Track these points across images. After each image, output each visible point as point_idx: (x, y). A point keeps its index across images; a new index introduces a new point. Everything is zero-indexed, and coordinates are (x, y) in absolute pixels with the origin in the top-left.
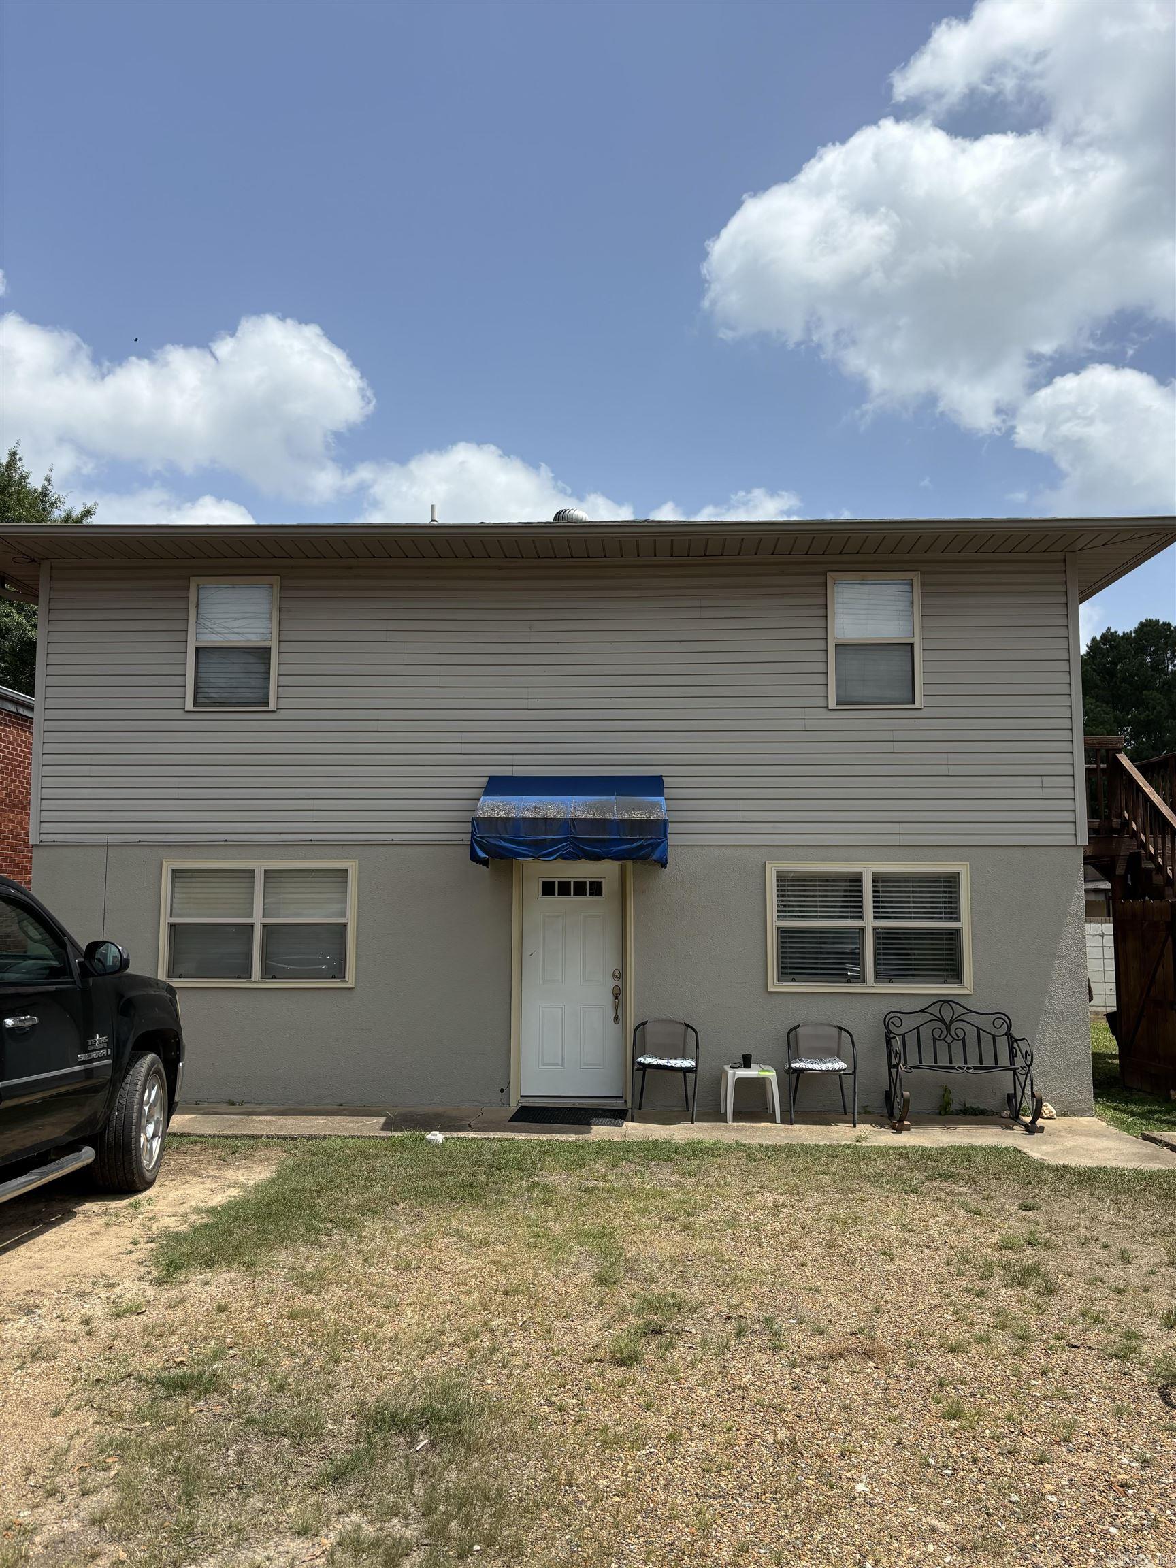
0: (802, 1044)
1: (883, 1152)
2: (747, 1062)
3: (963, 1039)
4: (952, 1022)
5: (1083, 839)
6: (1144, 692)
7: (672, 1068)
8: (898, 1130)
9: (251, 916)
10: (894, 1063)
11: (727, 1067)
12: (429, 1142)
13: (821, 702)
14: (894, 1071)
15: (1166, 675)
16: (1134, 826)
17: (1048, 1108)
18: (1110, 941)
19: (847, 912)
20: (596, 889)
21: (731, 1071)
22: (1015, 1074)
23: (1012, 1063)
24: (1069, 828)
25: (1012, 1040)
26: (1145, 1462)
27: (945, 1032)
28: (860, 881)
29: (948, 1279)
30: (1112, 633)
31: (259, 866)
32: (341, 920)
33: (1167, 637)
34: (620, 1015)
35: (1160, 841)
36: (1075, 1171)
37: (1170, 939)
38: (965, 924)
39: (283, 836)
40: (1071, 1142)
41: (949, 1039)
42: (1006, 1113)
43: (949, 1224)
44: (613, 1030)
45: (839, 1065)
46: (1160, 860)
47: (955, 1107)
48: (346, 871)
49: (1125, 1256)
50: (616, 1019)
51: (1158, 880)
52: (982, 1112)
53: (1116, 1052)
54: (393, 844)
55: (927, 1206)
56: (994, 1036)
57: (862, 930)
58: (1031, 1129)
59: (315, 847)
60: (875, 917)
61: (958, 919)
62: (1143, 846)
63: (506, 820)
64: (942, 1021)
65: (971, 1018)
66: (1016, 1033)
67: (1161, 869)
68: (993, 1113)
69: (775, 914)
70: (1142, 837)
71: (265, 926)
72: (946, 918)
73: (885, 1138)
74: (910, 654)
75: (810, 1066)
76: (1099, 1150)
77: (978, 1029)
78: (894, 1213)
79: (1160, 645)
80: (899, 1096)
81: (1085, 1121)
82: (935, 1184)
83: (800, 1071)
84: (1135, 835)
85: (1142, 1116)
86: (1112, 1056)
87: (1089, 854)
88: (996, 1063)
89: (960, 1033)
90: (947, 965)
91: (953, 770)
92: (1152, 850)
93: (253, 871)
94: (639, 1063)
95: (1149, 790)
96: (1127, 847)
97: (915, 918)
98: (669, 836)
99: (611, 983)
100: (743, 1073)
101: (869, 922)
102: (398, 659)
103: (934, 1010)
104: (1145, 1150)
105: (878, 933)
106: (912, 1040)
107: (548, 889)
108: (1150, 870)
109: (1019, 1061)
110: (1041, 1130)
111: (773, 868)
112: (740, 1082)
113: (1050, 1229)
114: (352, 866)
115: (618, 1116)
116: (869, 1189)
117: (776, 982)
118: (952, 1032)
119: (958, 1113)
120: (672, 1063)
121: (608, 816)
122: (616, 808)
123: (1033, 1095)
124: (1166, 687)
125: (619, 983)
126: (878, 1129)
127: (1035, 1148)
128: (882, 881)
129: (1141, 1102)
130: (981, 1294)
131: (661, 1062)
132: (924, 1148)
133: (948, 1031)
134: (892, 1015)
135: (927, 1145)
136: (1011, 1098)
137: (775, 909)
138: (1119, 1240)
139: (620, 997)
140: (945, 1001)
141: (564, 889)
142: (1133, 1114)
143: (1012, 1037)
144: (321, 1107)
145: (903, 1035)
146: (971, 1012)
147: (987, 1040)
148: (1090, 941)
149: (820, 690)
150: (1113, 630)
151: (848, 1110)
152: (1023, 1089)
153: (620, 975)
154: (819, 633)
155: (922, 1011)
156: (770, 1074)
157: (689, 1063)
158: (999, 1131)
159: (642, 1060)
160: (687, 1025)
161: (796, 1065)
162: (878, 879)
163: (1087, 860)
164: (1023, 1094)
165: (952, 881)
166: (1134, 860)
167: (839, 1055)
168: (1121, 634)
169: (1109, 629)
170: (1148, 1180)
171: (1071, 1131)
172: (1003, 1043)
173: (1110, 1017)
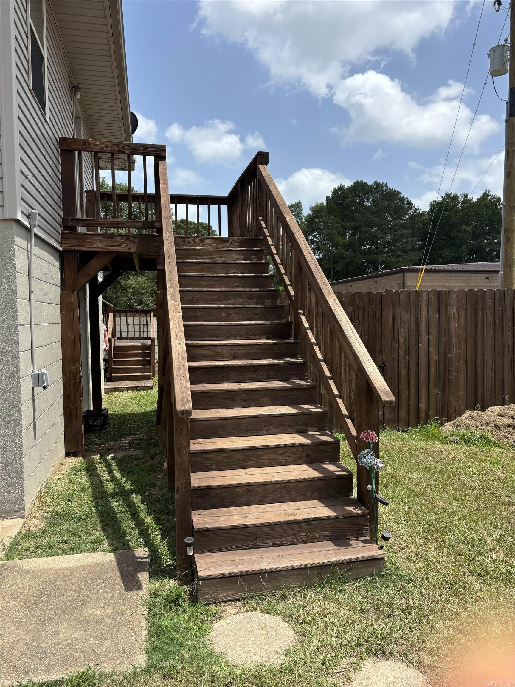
6: (354, 214)
15: (363, 206)
30: (342, 186)
124: (363, 212)
150: (343, 185)
168: (346, 187)
169: (341, 184)
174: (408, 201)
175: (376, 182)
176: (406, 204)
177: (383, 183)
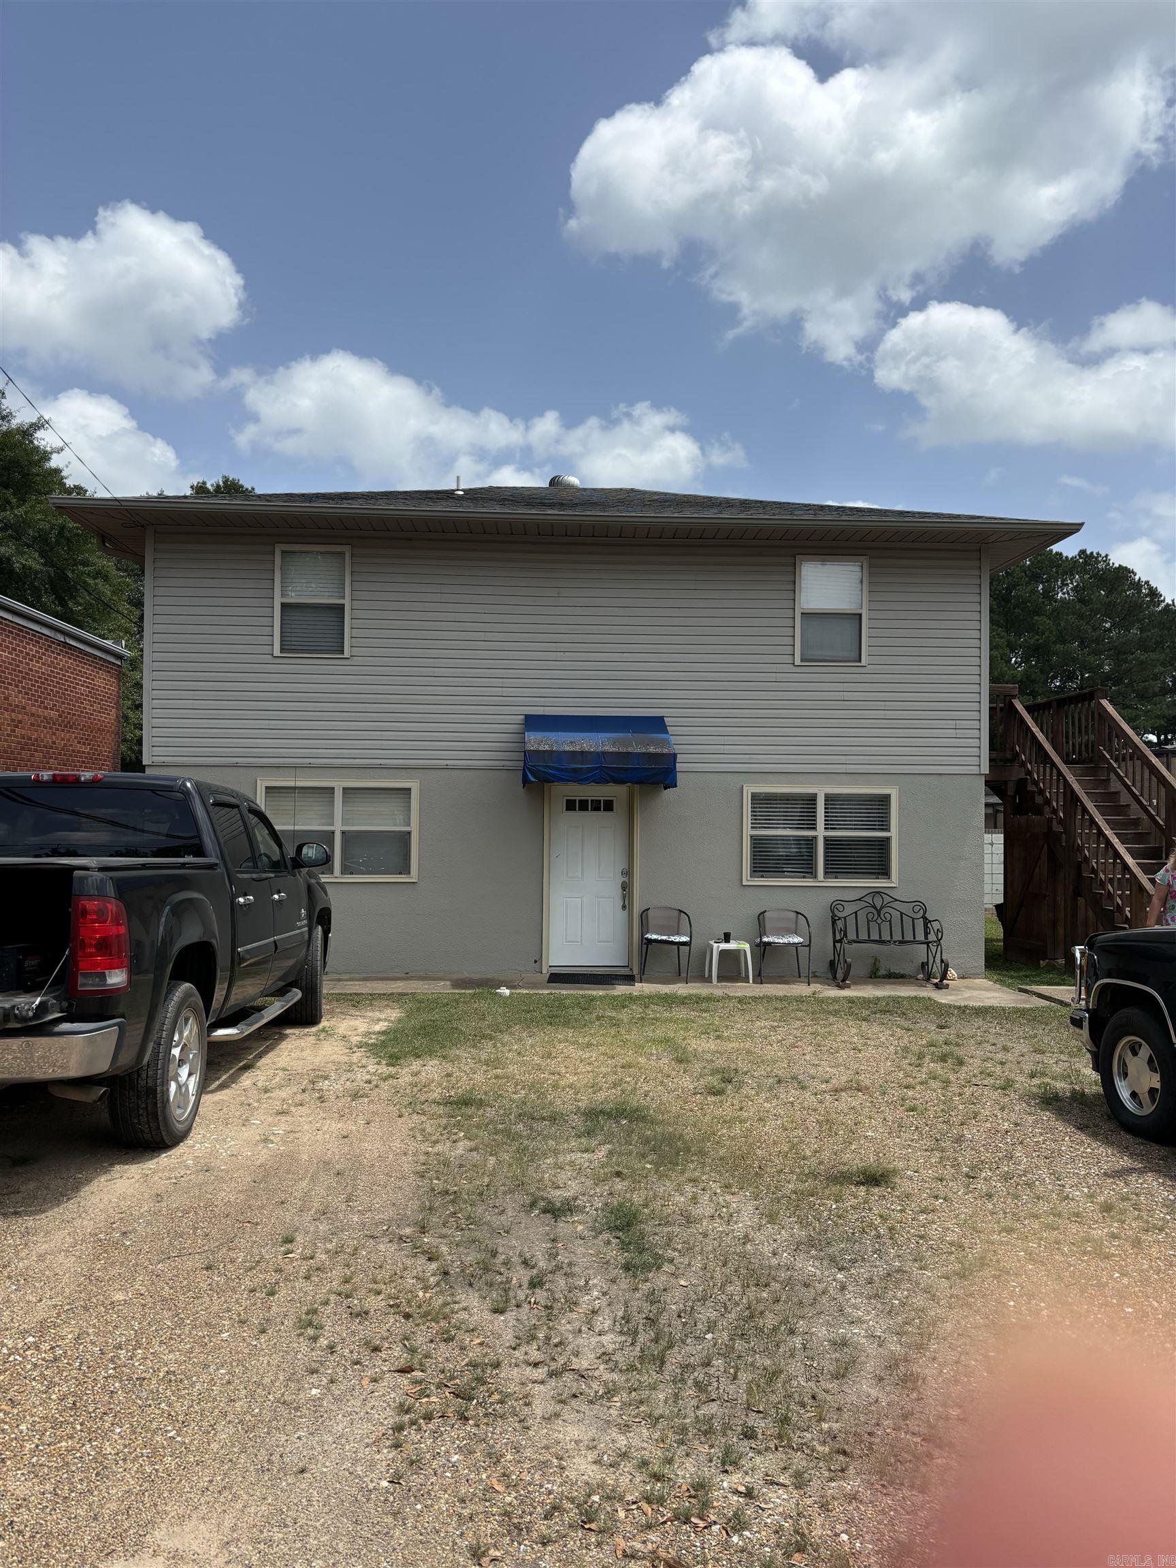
0: (768, 925)
1: (836, 1000)
2: (727, 938)
3: (890, 921)
4: (882, 908)
5: (985, 769)
6: (1035, 618)
7: (672, 943)
8: (841, 987)
9: (332, 825)
10: (838, 937)
11: (712, 942)
12: (500, 995)
13: (789, 659)
14: (838, 945)
15: (1056, 602)
16: (1023, 757)
17: (952, 973)
18: (999, 849)
19: (803, 824)
20: (609, 806)
21: (716, 945)
22: (928, 946)
23: (926, 937)
24: (975, 760)
25: (926, 922)
26: (1016, 1125)
27: (876, 916)
28: (815, 800)
29: (897, 1060)
31: (338, 784)
32: (406, 829)
33: (1059, 566)
34: (627, 903)
35: (1041, 769)
36: (973, 1008)
37: (1046, 846)
38: (894, 833)
39: (357, 761)
40: (967, 994)
41: (879, 921)
42: (921, 976)
43: (892, 1035)
44: (622, 915)
45: (797, 939)
46: (1041, 785)
47: (882, 972)
48: (410, 789)
49: (1005, 1049)
50: (624, 907)
51: (1039, 800)
52: (902, 976)
53: (1001, 936)
54: (447, 768)
55: (876, 1028)
56: (913, 919)
57: (815, 837)
58: (938, 987)
59: (384, 770)
60: (825, 828)
61: (888, 830)
62: (1029, 773)
63: (551, 752)
64: (875, 907)
65: (896, 905)
66: (929, 916)
67: (1041, 792)
68: (911, 977)
69: (750, 825)
70: (1029, 766)
71: (343, 833)
72: (879, 829)
73: (833, 992)
74: (858, 621)
75: (776, 941)
76: (988, 998)
77: (902, 913)
78: (854, 1031)
79: (1052, 573)
80: (842, 962)
81: (977, 981)
82: (878, 1016)
83: (769, 944)
84: (1023, 764)
85: (1018, 977)
86: (998, 940)
87: (987, 779)
88: (914, 938)
89: (887, 915)
90: (879, 865)
91: (889, 714)
92: (1036, 776)
93: (333, 788)
94: (647, 939)
95: (1035, 730)
96: (1017, 774)
97: (855, 829)
98: (677, 764)
99: (620, 879)
100: (724, 946)
101: (821, 832)
102: (451, 616)
103: (869, 899)
104: (1020, 997)
105: (827, 840)
106: (851, 922)
107: (570, 805)
108: (1033, 792)
109: (932, 937)
110: (947, 986)
111: (749, 790)
112: (723, 953)
113: (958, 1036)
114: (413, 785)
115: (629, 979)
116: (832, 1019)
117: (749, 878)
118: (882, 916)
119: (884, 977)
120: (672, 938)
121: (630, 750)
122: (637, 744)
123: (942, 961)
124: (1055, 614)
125: (626, 879)
126: (827, 987)
127: (942, 998)
128: (831, 800)
129: (1019, 969)
130: (919, 1065)
131: (664, 938)
132: (864, 998)
133: (879, 915)
134: (838, 902)
135: (864, 995)
136: (923, 965)
137: (750, 821)
138: (1002, 1041)
139: (627, 890)
140: (877, 892)
141: (583, 806)
142: (1012, 977)
143: (927, 919)
144: (391, 975)
145: (845, 918)
146: (896, 900)
147: (908, 922)
148: (987, 849)
149: (789, 649)
151: (802, 975)
152: (934, 958)
153: (628, 873)
154: (789, 604)
155: (859, 900)
156: (746, 947)
157: (685, 939)
158: (916, 988)
159: (649, 936)
160: (681, 911)
161: (765, 939)
162: (828, 798)
163: (987, 783)
164: (934, 961)
165: (885, 800)
166: (1021, 783)
167: (796, 933)
170: (1022, 1012)
171: (968, 987)
172: (920, 924)
173: (998, 907)
174: (1151, 588)
175: (1083, 552)
176: (1146, 595)
177: (1098, 554)
